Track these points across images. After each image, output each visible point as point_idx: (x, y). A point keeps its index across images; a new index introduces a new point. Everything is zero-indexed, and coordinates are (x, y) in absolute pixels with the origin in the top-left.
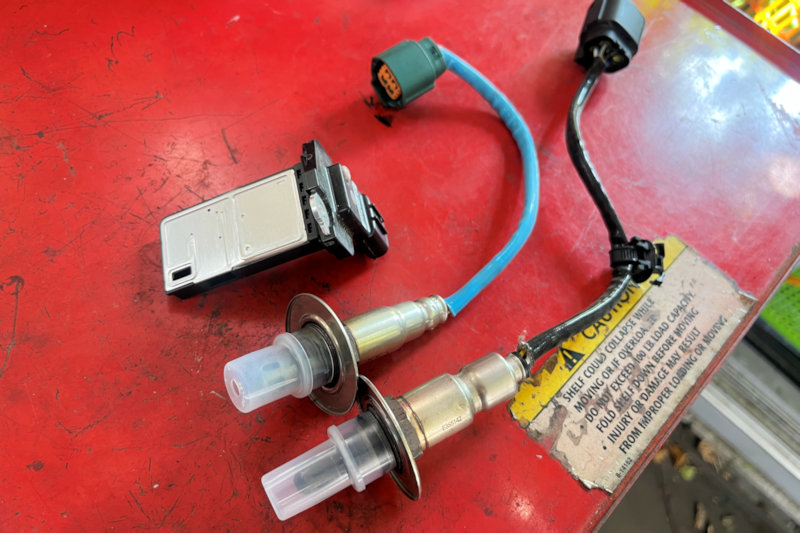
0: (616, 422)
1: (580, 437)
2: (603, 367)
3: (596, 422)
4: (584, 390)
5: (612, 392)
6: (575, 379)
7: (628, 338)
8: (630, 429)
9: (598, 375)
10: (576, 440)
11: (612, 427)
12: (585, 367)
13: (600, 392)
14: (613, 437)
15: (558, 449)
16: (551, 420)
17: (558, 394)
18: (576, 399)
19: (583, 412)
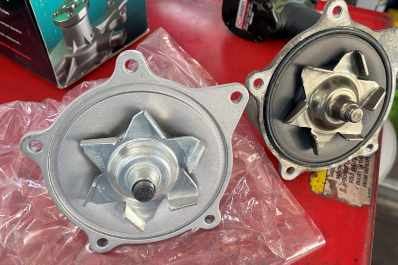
0: (356, 176)
1: (345, 189)
3: (348, 180)
4: (336, 170)
5: (348, 165)
8: (362, 177)
11: (355, 179)
13: (343, 168)
14: (358, 183)
15: (340, 197)
16: (331, 188)
17: (327, 176)
18: (335, 175)
19: (341, 179)
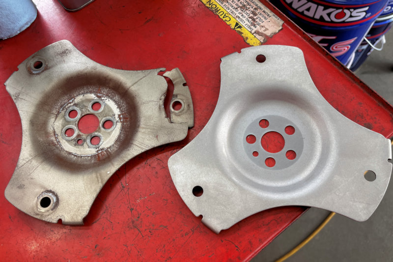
0: (260, 17)
2: (241, 17)
3: (260, 22)
4: (249, 24)
5: (250, 16)
6: (246, 26)
7: (230, 8)
8: (263, 13)
9: (244, 19)
10: (267, 29)
11: (262, 18)
12: (241, 23)
13: (250, 20)
14: (266, 18)
15: (269, 35)
16: (260, 35)
17: (251, 32)
18: (252, 27)
19: (257, 26)
